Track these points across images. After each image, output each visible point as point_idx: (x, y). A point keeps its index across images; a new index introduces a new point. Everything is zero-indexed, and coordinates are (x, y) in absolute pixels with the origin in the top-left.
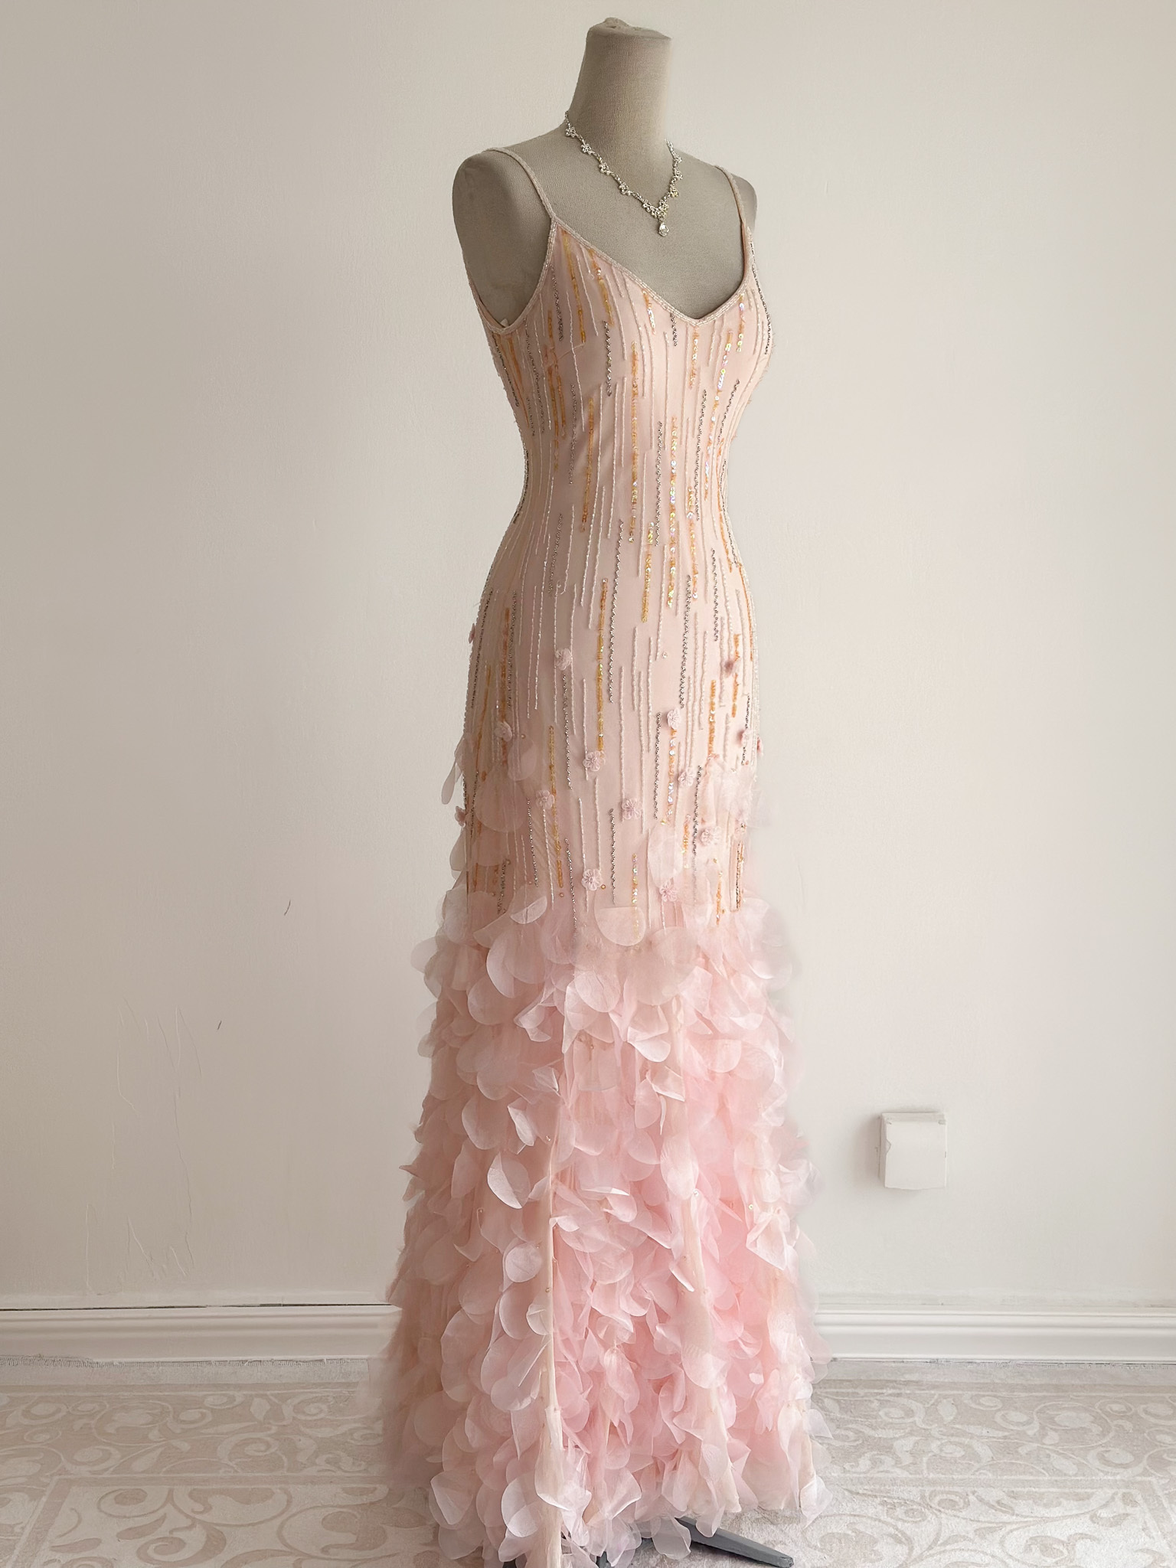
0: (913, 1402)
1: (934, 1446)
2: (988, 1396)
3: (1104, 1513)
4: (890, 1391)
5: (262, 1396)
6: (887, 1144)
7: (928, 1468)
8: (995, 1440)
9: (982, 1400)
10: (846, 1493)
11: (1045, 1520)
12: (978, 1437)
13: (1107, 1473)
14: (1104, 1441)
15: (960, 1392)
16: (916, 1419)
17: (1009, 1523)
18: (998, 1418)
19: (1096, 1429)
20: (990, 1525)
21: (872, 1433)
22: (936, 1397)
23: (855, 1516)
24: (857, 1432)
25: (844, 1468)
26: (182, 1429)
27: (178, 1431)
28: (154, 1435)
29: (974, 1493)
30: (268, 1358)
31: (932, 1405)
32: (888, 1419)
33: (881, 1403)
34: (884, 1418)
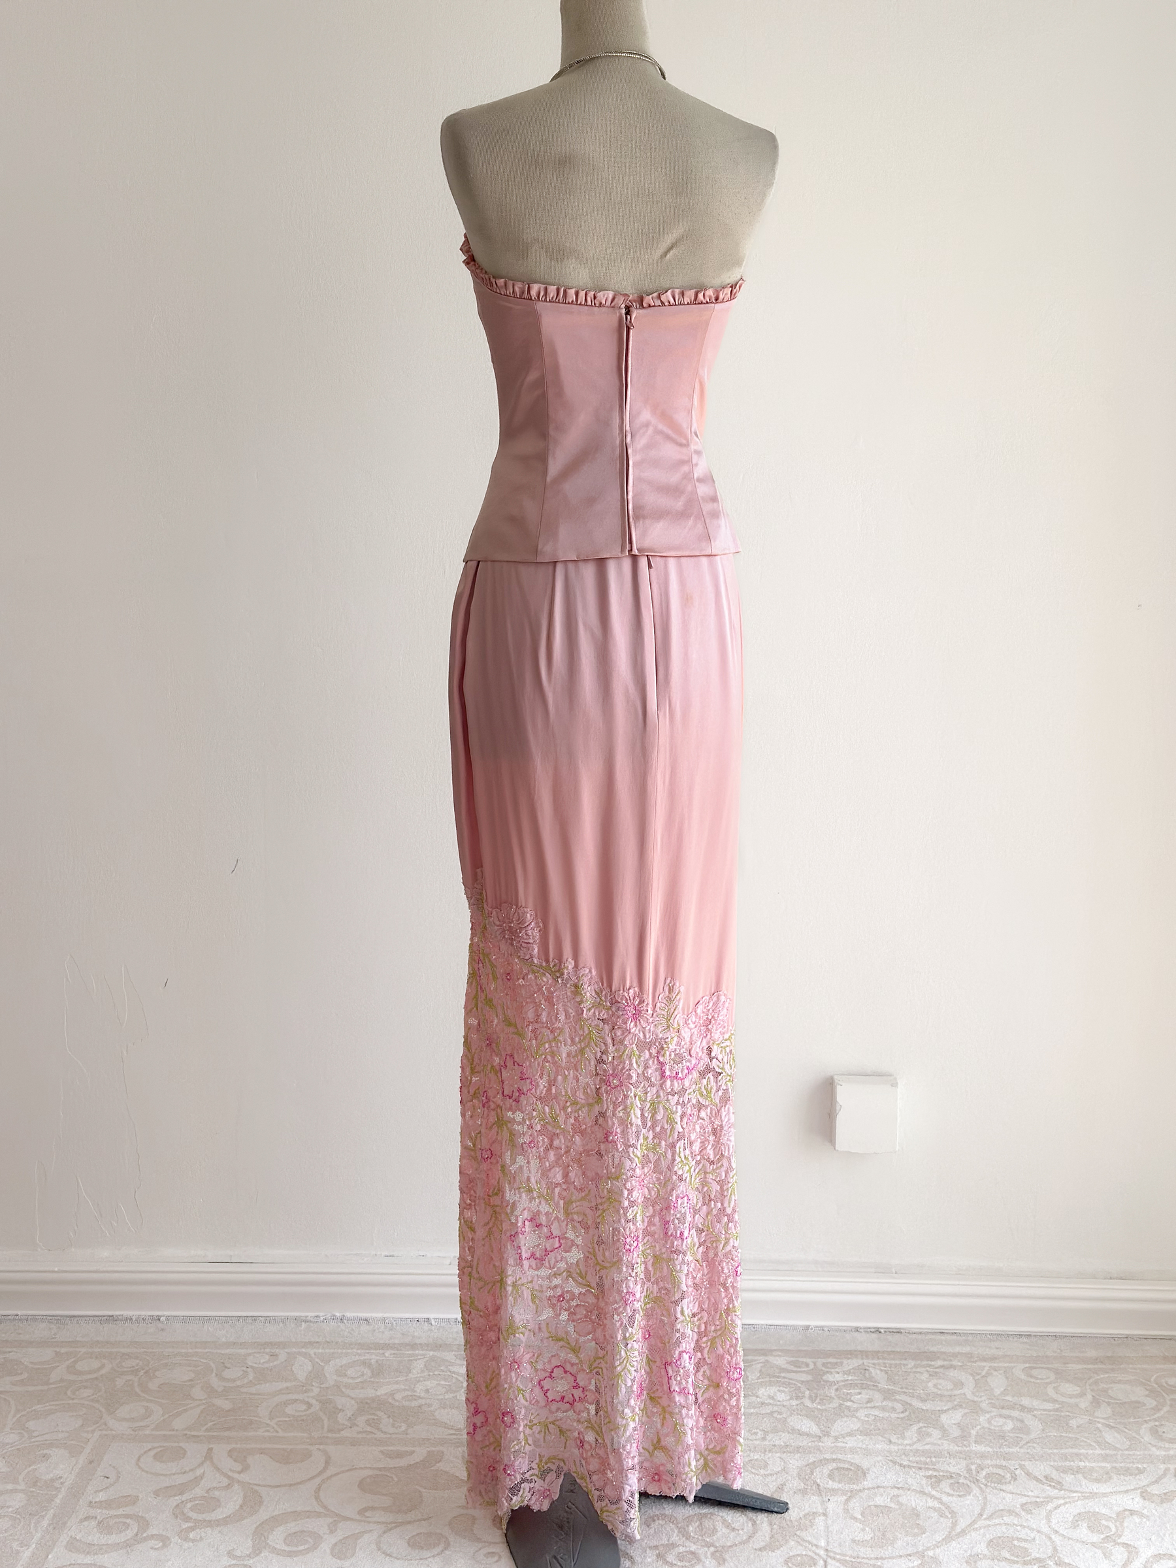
0: (963, 1374)
1: (982, 1419)
2: (1042, 1368)
3: (1155, 1490)
4: (940, 1363)
5: (305, 1355)
7: (976, 1442)
8: (1045, 1413)
9: (1035, 1372)
10: (891, 1463)
11: (1093, 1495)
12: (1030, 1410)
13: (1159, 1448)
14: (1156, 1416)
15: (1012, 1365)
16: (968, 1391)
17: (1056, 1498)
18: (1050, 1391)
19: (1151, 1403)
20: (1038, 1500)
21: (919, 1404)
23: (898, 1488)
25: (890, 1441)
26: (225, 1387)
27: (220, 1389)
28: (197, 1393)
29: (1022, 1467)
31: (983, 1377)
32: (936, 1390)
33: (930, 1375)
34: (933, 1389)
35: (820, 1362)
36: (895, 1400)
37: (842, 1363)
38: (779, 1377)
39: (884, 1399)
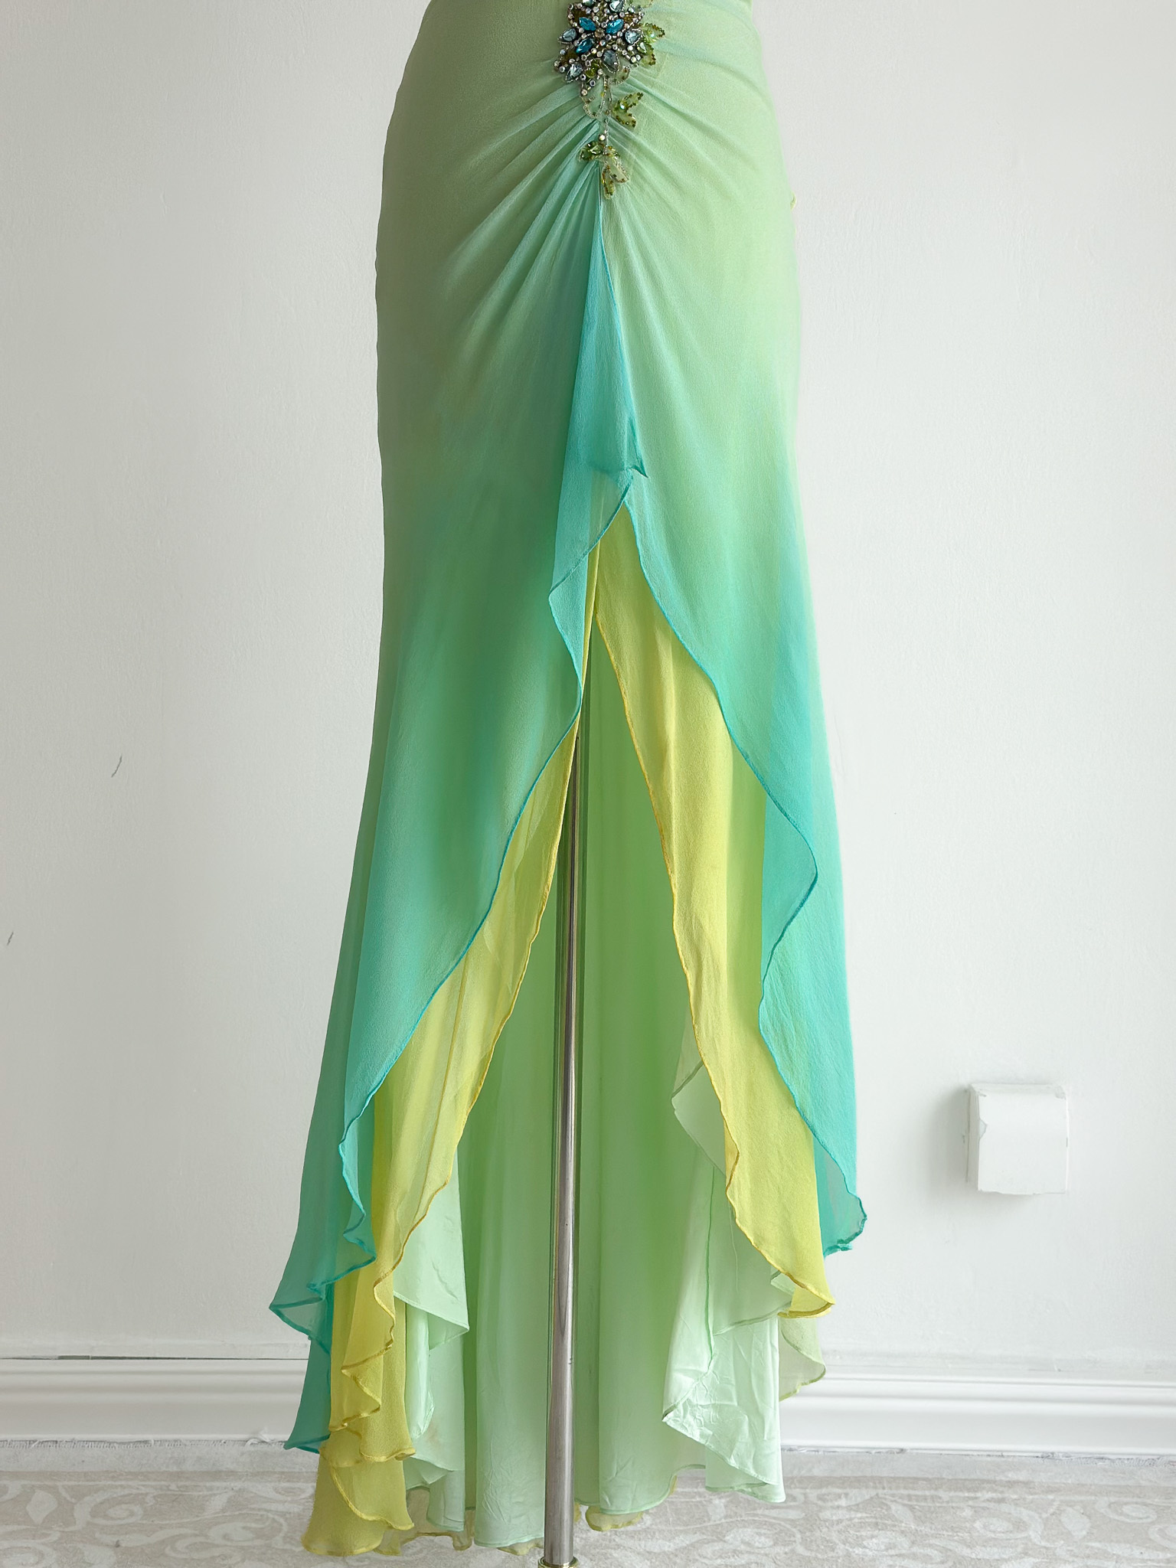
0: (1022, 1509)
2: (1133, 1503)
4: (990, 1495)
6: (981, 1123)
9: (1126, 1509)
15: (1093, 1498)
16: (1031, 1533)
18: (1154, 1534)
21: (966, 1552)
22: (1056, 1504)
24: (945, 1550)
30: (68, 1437)
31: (1052, 1514)
32: (988, 1533)
33: (975, 1511)
34: (982, 1531)
35: (813, 1494)
36: (930, 1546)
37: (846, 1495)
38: (757, 1515)
39: (913, 1543)
